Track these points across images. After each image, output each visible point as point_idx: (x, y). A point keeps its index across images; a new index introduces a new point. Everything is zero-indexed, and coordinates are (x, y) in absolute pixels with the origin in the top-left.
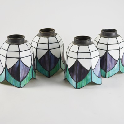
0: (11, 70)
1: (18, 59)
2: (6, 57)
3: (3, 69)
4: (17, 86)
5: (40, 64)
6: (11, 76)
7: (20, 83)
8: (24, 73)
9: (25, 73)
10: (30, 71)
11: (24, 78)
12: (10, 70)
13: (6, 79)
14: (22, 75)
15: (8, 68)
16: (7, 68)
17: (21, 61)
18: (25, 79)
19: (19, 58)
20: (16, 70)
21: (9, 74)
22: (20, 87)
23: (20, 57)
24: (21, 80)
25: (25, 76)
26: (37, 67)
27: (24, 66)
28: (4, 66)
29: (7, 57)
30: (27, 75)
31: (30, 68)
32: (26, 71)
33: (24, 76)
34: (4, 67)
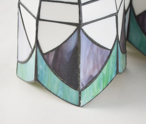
0: (51, 57)
1: (74, 28)
2: (38, 19)
3: (30, 51)
4: (69, 100)
5: (139, 29)
6: (53, 74)
7: (80, 93)
8: (91, 66)
9: (94, 68)
10: (111, 58)
11: (92, 80)
12: (48, 57)
13: (39, 78)
14: (85, 72)
15: (45, 51)
16: (41, 51)
17: (82, 35)
18: (95, 83)
19: (79, 26)
20: (67, 58)
21: (48, 68)
22: (79, 105)
23: (80, 20)
24: (81, 87)
25: (94, 75)
26: (131, 34)
27: (92, 47)
28: (33, 43)
29: (41, 17)
30: (100, 72)
31: (111, 51)
32: (99, 59)
33: (91, 76)
34: (33, 47)
